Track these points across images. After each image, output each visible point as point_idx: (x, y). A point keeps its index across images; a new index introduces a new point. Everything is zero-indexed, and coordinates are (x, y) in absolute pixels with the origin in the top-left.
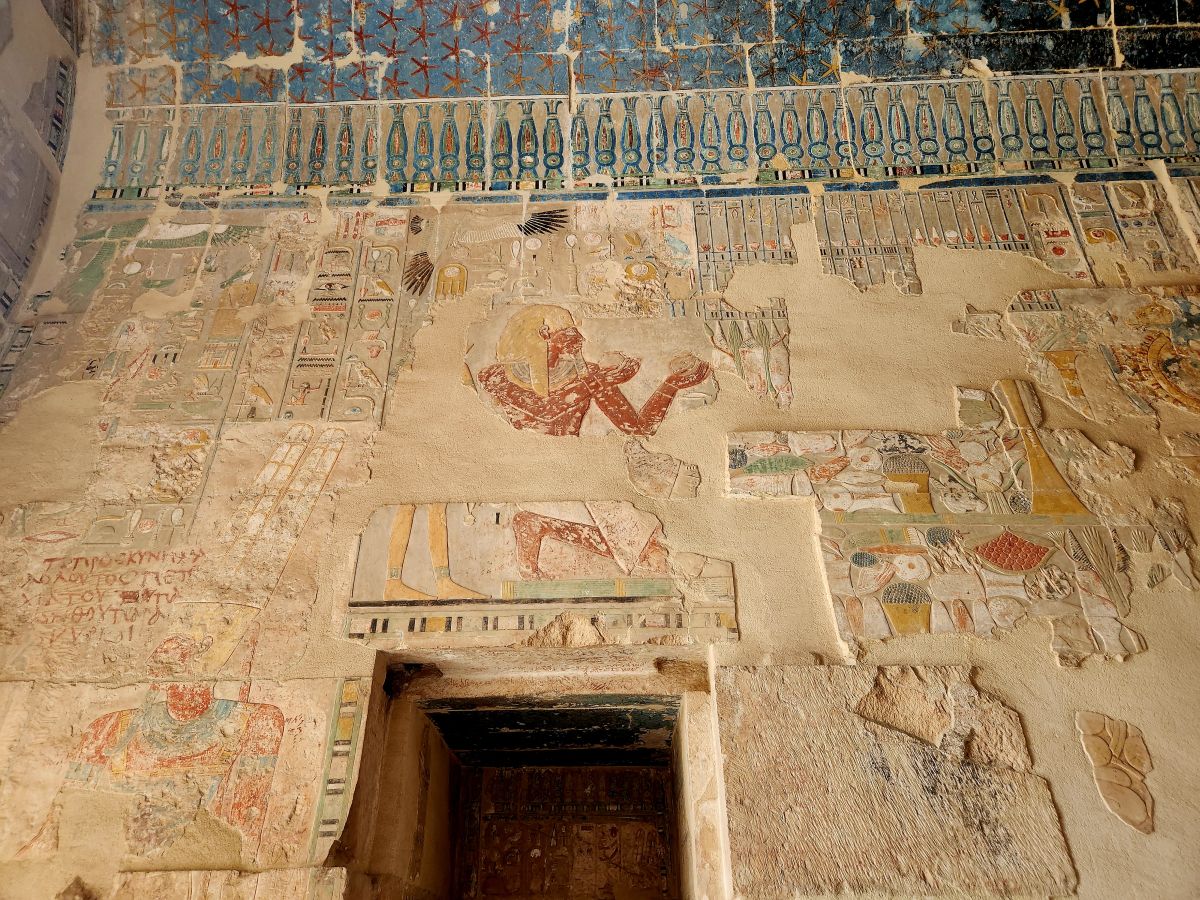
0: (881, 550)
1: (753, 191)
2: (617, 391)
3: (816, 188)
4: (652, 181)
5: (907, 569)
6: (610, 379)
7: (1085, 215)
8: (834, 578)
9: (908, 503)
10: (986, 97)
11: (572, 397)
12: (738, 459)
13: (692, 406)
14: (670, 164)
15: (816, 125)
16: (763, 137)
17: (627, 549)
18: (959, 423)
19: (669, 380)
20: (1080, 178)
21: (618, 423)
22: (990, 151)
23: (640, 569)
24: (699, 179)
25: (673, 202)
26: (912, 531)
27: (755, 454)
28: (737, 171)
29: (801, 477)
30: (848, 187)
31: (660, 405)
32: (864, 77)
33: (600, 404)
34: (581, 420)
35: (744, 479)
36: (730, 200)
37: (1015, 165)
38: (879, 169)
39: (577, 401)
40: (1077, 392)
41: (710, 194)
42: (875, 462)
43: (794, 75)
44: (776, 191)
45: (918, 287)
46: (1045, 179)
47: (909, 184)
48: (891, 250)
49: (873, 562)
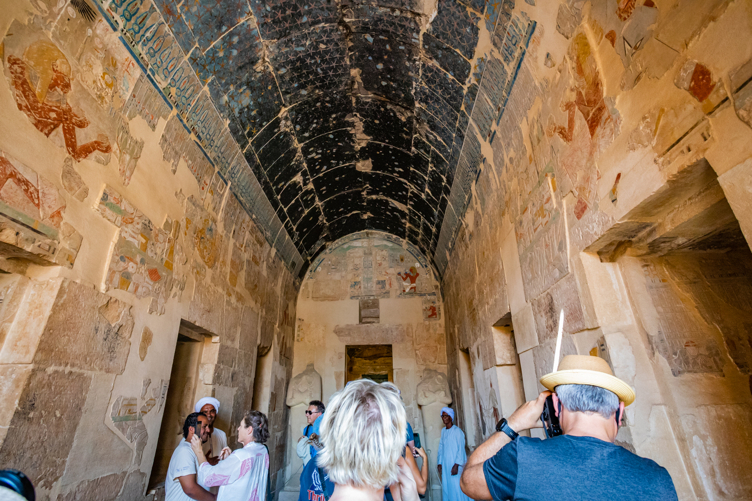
0: (128, 258)
1: (160, 92)
2: (74, 128)
3: (175, 111)
4: (136, 46)
5: (131, 267)
6: (74, 121)
7: (213, 183)
8: (113, 261)
9: (141, 246)
10: (222, 131)
11: (53, 115)
12: (105, 198)
13: (98, 161)
14: (146, 48)
15: (189, 91)
16: (177, 78)
17: (47, 209)
18: (162, 227)
19: (96, 142)
20: (218, 172)
21: (68, 145)
22: (212, 146)
23: (48, 221)
24: (150, 66)
25: (136, 64)
26: (138, 256)
27: (111, 199)
28: (161, 78)
29: (119, 218)
30: (181, 120)
31: (87, 151)
32: (209, 93)
33: (64, 129)
34: (52, 130)
35: (103, 207)
36: (152, 87)
37: (211, 155)
38: (192, 123)
39: (55, 119)
40: (186, 234)
41: (148, 76)
42: (139, 226)
43: (198, 69)
44: (165, 100)
45: (174, 172)
46: (214, 165)
47: (193, 136)
48: (176, 153)
49: (124, 261)
